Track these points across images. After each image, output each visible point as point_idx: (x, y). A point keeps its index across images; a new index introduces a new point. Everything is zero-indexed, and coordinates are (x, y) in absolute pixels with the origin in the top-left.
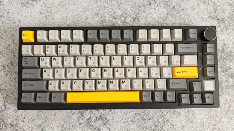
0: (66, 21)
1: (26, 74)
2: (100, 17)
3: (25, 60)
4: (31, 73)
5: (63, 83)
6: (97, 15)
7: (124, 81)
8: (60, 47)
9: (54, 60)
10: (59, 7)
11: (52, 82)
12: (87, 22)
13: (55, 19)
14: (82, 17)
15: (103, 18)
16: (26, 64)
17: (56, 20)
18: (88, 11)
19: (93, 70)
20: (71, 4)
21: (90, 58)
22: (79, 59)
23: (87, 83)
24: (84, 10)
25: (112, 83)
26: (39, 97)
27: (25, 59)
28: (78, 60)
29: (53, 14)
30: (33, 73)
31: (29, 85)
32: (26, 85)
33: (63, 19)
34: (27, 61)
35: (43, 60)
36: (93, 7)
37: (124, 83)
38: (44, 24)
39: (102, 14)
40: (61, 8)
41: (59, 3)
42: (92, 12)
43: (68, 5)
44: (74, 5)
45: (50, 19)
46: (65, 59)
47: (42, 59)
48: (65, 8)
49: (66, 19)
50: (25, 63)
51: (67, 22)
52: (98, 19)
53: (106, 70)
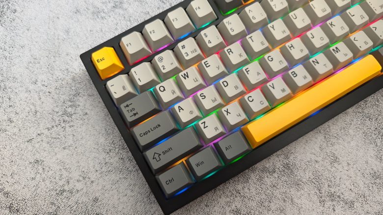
0: (39, 63)
1: (145, 134)
2: (85, 10)
3: (127, 108)
4: (155, 128)
5: (227, 112)
6: (78, 11)
7: (335, 49)
8: (183, 47)
9: (185, 78)
10: (7, 54)
11: (204, 122)
12: (73, 35)
13: (17, 76)
14: (59, 35)
15: (90, 8)
16: (135, 114)
17: (21, 76)
18: (58, 18)
19: (270, 58)
20: (23, 33)
21: (251, 37)
22: (231, 51)
23: (273, 88)
24: (51, 22)
25: (318, 63)
26: (198, 165)
27: (127, 106)
28: (230, 53)
29: (8, 72)
30: (159, 126)
31: (164, 153)
32: (156, 156)
33: (30, 65)
34: (133, 109)
35: (164, 90)
36: (61, 7)
37: (338, 52)
38: (8, 100)
39: (84, 3)
40: (10, 52)
41: (1, 49)
42: (66, 16)
43: (19, 38)
44: (28, 30)
45: (10, 85)
46: (206, 65)
47: (162, 89)
48: (18, 46)
49: (36, 61)
50: (132, 114)
51: (41, 63)
52: (85, 15)
53: (292, 46)
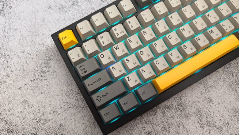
0: (26, 40)
1: (92, 84)
2: (54, 7)
4: (98, 81)
5: (143, 71)
6: (50, 7)
7: (211, 31)
8: (116, 30)
9: (117, 50)
10: (6, 34)
11: (129, 77)
12: (47, 22)
14: (38, 22)
15: (58, 5)
16: (85, 72)
17: (15, 48)
18: (38, 11)
19: (169, 37)
20: (16, 21)
21: (158, 24)
23: (172, 55)
24: (33, 14)
25: (200, 40)
26: (124, 104)
27: (81, 67)
28: (145, 33)
29: (7, 45)
30: (100, 79)
31: (103, 96)
32: (99, 98)
33: (21, 41)
34: (84, 69)
35: (104, 57)
36: (40, 4)
37: (212, 33)
38: (6, 63)
39: (54, 2)
40: (8, 33)
41: (3, 31)
42: (43, 10)
43: (13, 24)
44: (19, 19)
45: (8, 54)
46: (129, 41)
47: (102, 56)
48: (13, 29)
49: (24, 39)
50: (83, 72)
52: (55, 10)
53: (184, 29)
